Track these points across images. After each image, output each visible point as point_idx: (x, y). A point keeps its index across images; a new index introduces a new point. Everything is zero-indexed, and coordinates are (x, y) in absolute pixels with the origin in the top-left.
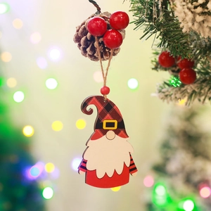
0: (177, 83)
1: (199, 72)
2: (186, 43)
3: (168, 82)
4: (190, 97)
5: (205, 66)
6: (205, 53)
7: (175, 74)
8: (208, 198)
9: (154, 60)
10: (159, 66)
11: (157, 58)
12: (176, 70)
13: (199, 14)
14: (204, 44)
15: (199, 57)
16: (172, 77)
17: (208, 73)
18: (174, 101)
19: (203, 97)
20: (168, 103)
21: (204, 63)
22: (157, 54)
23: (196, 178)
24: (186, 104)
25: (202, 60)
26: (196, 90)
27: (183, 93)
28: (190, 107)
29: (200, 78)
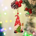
2: (30, 6)
6: (34, 8)
7: (28, 12)
19: (33, 16)
20: (27, 17)
22: (25, 8)
24: (30, 17)
29: (33, 12)
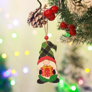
0: (68, 35)
1: (78, 31)
2: (72, 18)
3: (64, 35)
5: (80, 28)
6: (80, 22)
7: (67, 31)
8: (82, 85)
9: (58, 25)
10: (60, 28)
11: (60, 24)
12: (68, 30)
13: (77, 6)
14: (80, 18)
15: (78, 24)
16: (66, 33)
17: (81, 31)
18: (67, 43)
19: (79, 42)
20: (64, 44)
21: (80, 27)
22: (59, 23)
23: (77, 76)
24: (72, 44)
25: (79, 25)
26: (76, 38)
27: (71, 39)
28: (74, 46)
29: (78, 33)
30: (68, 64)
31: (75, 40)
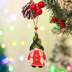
0: (58, 28)
1: (67, 24)
3: (55, 27)
4: (63, 33)
5: (69, 22)
6: (69, 17)
7: (58, 24)
8: (70, 71)
9: (50, 19)
10: (52, 22)
11: (51, 18)
12: (58, 23)
13: (67, 2)
14: (68, 13)
15: (67, 18)
16: (57, 26)
17: (70, 24)
18: (57, 34)
19: (68, 33)
20: (55, 35)
21: (69, 20)
22: (51, 17)
24: (62, 36)
25: (68, 19)
26: (66, 30)
27: (61, 31)
28: (63, 37)
29: (67, 26)
30: (58, 52)
31: (64, 32)
